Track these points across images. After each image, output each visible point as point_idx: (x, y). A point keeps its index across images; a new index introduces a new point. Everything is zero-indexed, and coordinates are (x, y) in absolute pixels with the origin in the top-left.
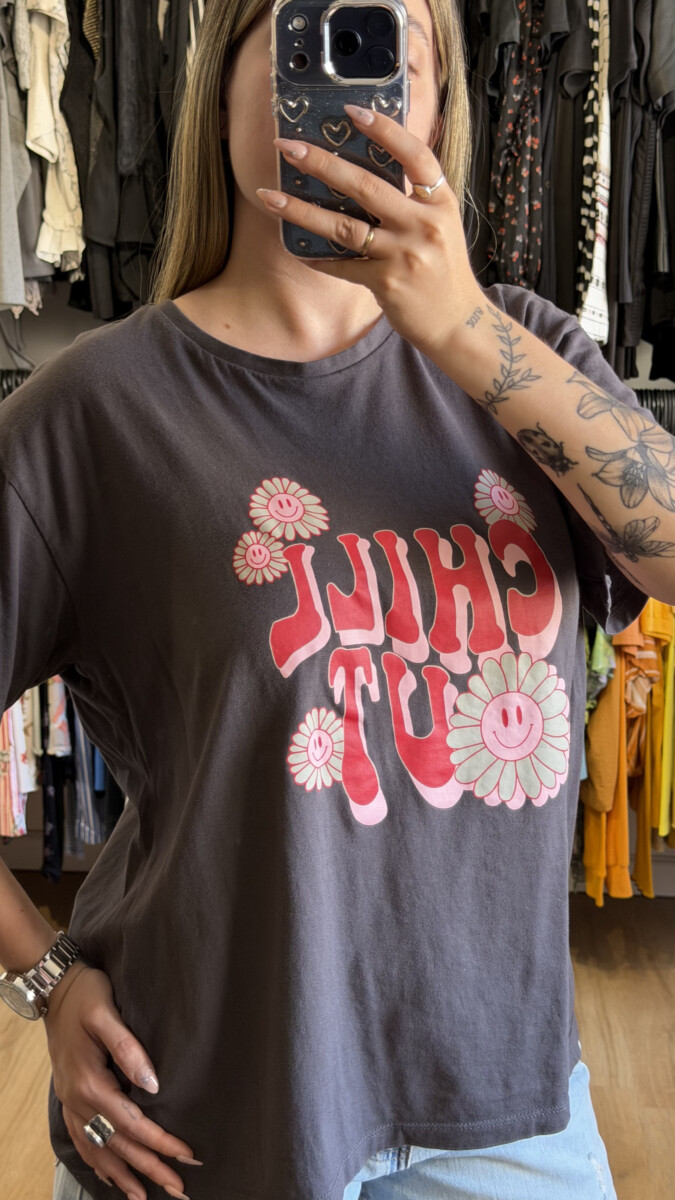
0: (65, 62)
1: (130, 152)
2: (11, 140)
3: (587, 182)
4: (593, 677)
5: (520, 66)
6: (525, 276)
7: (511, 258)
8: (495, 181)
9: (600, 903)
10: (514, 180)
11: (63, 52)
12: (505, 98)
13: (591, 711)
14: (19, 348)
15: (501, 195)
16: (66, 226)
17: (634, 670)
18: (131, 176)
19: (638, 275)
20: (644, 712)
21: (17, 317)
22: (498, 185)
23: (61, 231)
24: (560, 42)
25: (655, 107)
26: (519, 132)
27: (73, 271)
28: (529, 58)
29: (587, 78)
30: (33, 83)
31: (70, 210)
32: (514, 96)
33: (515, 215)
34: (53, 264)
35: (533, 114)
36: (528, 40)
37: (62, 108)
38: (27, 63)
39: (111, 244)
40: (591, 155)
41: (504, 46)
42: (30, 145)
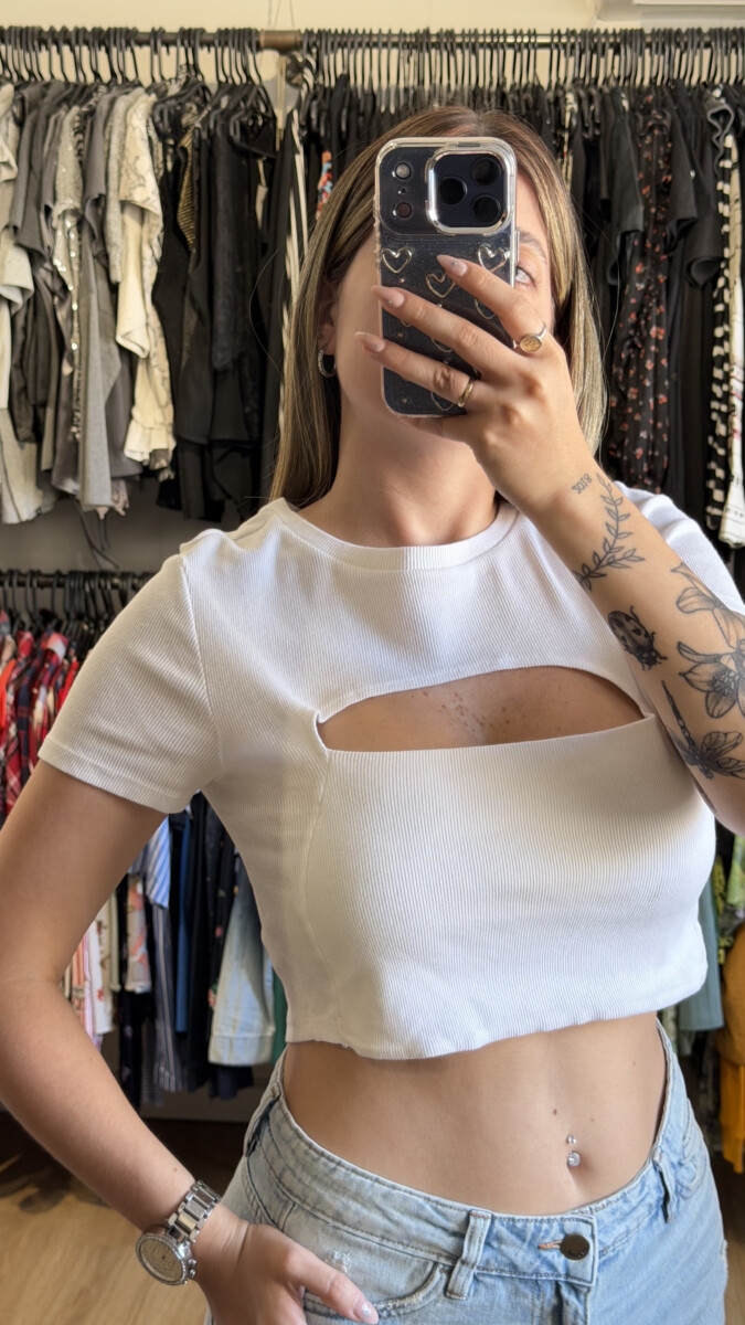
0: (158, 254)
1: (225, 344)
2: (101, 335)
3: (718, 374)
4: (730, 911)
5: (643, 254)
6: (650, 474)
7: (635, 456)
8: (617, 374)
10: (637, 374)
11: (156, 243)
12: (628, 287)
13: (728, 950)
14: (103, 549)
15: (623, 389)
16: (156, 423)
18: (225, 371)
21: (102, 516)
22: (620, 378)
23: (151, 429)
24: (687, 228)
26: (643, 322)
27: (162, 469)
28: (654, 246)
29: (716, 264)
30: (124, 276)
31: (160, 406)
32: (637, 285)
34: (141, 463)
35: (658, 304)
36: (652, 226)
37: (154, 301)
38: (118, 255)
39: (203, 441)
40: (722, 345)
41: (625, 235)
42: (120, 340)
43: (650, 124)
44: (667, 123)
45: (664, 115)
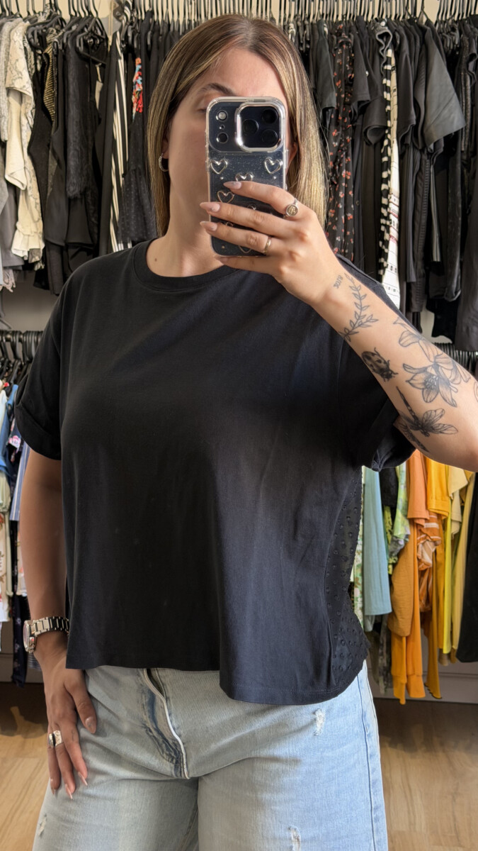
0: (32, 123)
1: (75, 182)
3: (384, 201)
4: (395, 541)
5: (337, 124)
9: (403, 702)
10: (334, 201)
11: (29, 114)
12: (328, 144)
13: (394, 565)
14: (1, 316)
16: (31, 232)
17: (423, 536)
18: (75, 199)
19: (420, 264)
20: (431, 566)
23: (29, 236)
24: (364, 108)
25: (429, 150)
26: (337, 167)
27: (37, 262)
28: (344, 118)
29: (382, 131)
30: (10, 136)
31: (35, 222)
32: (334, 143)
33: (335, 223)
34: (23, 258)
35: (347, 155)
36: (342, 108)
37: (29, 153)
38: (5, 123)
39: (63, 244)
40: (387, 183)
41: (326, 110)
42: (7, 178)
43: (340, 41)
44: (351, 41)
45: (349, 36)
